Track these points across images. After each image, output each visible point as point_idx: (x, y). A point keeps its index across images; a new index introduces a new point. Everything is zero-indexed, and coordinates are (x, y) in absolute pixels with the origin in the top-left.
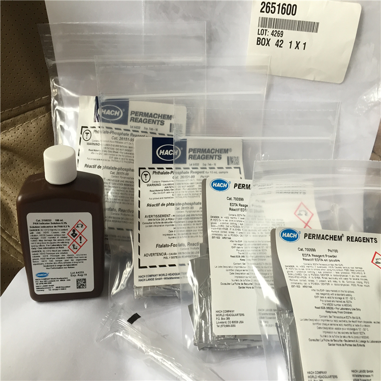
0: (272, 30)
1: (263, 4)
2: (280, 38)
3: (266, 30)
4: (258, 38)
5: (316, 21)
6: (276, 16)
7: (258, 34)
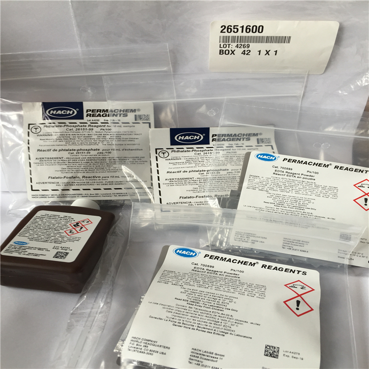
0: (236, 44)
1: (223, 27)
2: (246, 49)
3: (229, 45)
4: (220, 50)
5: (287, 35)
6: (239, 34)
7: (220, 47)
